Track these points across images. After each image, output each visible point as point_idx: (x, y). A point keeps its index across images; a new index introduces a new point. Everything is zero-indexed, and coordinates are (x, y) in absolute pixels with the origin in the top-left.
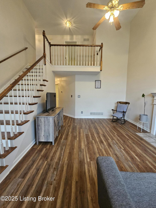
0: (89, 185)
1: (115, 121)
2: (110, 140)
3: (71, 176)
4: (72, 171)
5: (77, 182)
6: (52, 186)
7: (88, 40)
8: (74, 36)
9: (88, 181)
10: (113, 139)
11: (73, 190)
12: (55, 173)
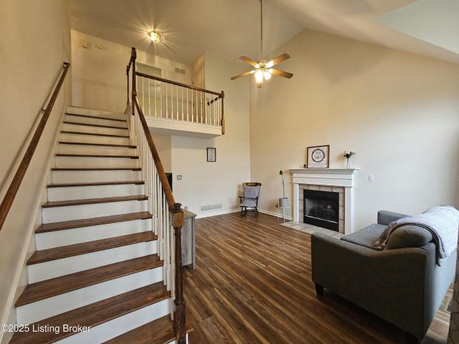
0: (288, 283)
1: (244, 214)
2: (263, 239)
3: (264, 285)
4: (260, 282)
5: (276, 287)
6: (257, 302)
7: (183, 72)
8: (157, 58)
9: (284, 281)
10: (265, 237)
11: (280, 293)
12: (243, 292)
